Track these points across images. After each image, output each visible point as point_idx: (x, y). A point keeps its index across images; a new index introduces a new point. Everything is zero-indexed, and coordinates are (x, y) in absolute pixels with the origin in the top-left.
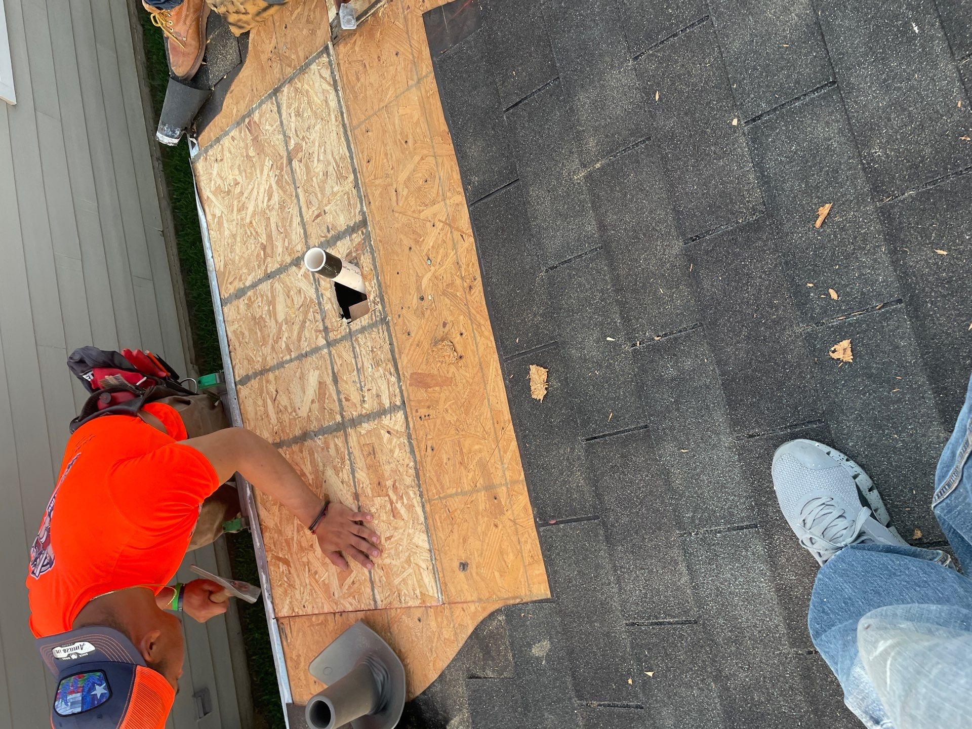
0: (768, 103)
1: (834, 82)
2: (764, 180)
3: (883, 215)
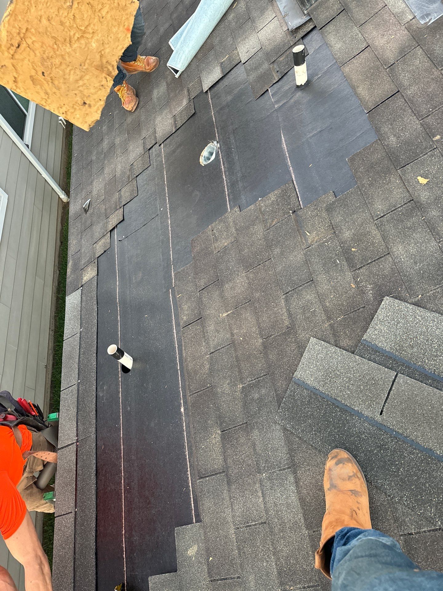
0: (291, 288)
1: (312, 280)
2: (290, 315)
3: (331, 327)
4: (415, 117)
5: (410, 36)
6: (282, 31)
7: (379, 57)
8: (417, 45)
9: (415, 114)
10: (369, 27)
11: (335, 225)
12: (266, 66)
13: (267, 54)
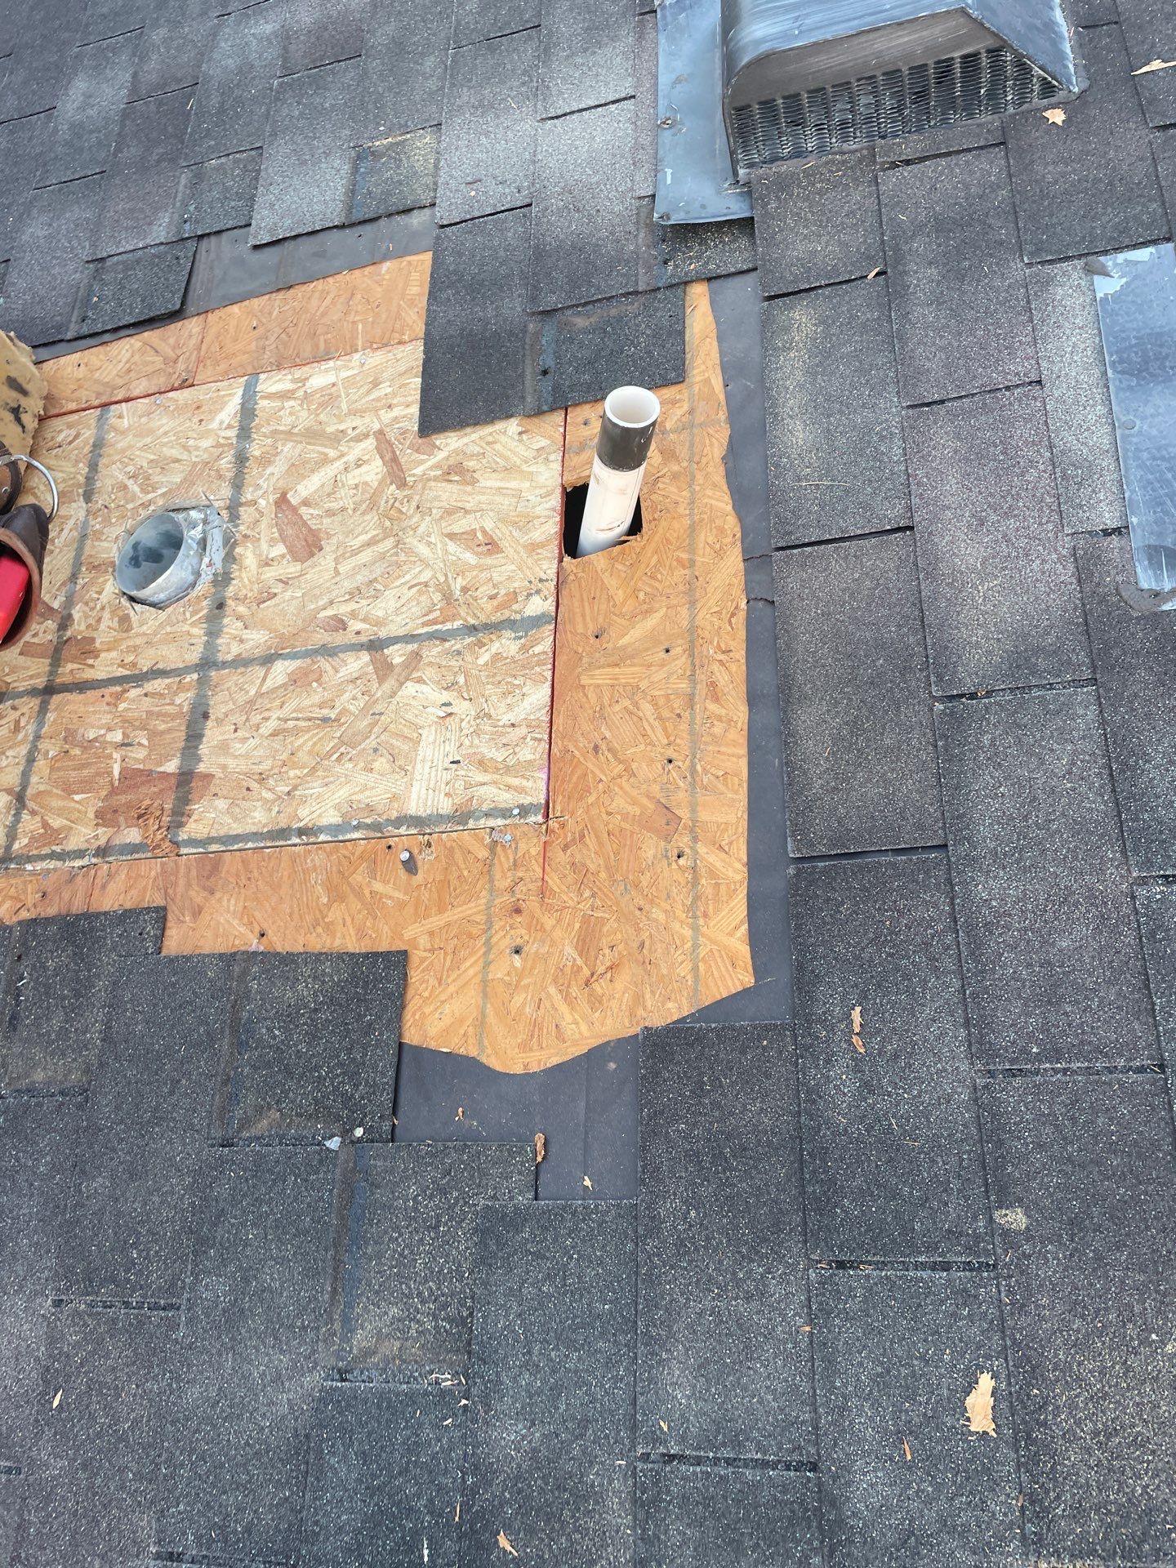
4: (962, 1033)
5: (1075, 609)
6: (629, 184)
7: (930, 618)
8: (1087, 675)
9: (967, 1023)
10: (943, 438)
11: (481, 1344)
12: (513, 306)
13: (539, 254)
